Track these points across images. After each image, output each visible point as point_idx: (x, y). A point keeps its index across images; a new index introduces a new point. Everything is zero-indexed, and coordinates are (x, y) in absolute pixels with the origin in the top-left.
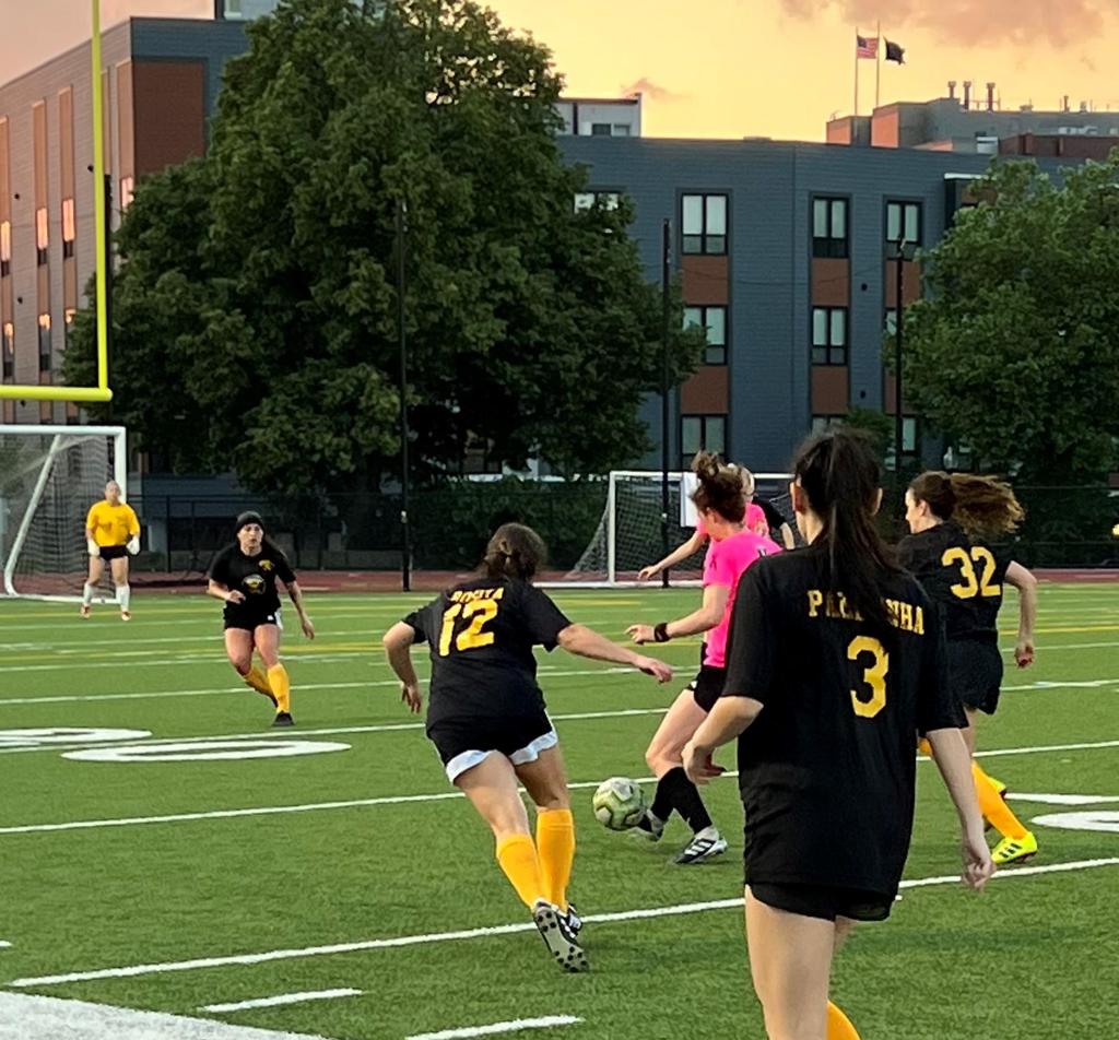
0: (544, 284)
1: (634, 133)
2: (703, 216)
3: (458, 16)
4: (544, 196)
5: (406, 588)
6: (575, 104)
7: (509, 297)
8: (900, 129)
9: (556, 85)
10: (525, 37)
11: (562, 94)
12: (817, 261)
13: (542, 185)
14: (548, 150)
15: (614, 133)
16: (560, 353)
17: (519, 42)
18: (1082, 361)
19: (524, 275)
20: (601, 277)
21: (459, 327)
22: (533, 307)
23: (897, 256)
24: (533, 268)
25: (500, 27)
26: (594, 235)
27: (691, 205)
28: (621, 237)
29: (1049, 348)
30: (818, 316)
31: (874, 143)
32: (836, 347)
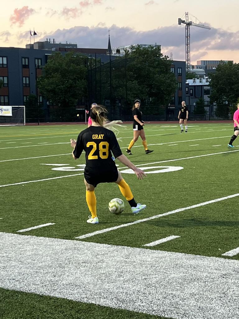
2: (3, 61)
8: (38, 46)
12: (23, 69)
18: (70, 86)
29: (64, 84)
30: (24, 78)
31: (34, 48)
32: (28, 84)
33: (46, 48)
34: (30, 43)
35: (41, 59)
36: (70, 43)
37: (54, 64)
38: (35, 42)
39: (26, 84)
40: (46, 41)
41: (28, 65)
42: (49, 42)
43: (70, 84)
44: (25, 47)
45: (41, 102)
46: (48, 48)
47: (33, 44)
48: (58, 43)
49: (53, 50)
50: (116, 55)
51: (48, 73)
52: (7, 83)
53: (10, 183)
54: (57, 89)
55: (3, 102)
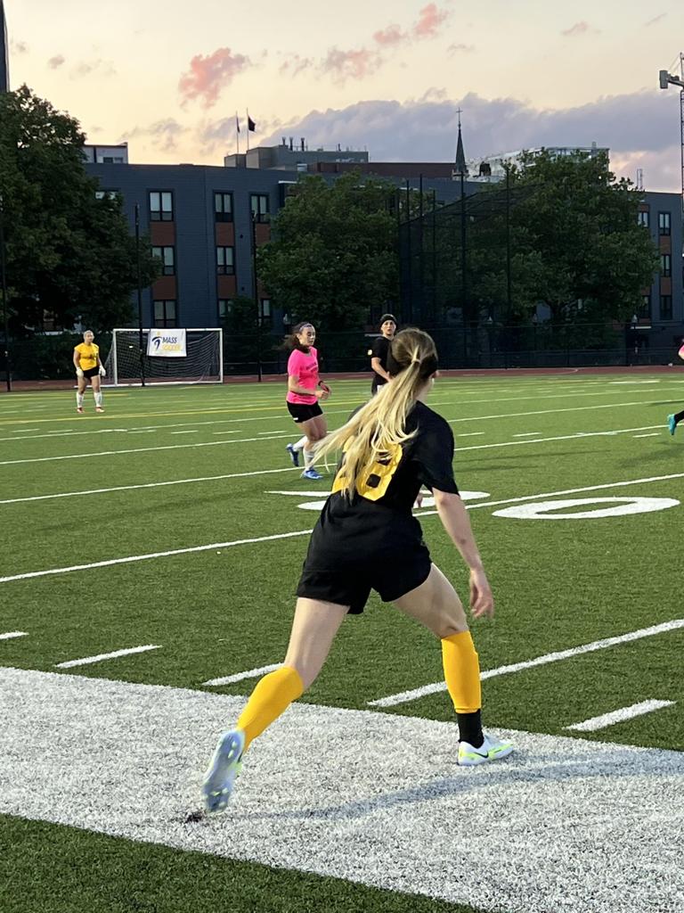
0: (80, 237)
1: (125, 162)
2: (161, 202)
3: (30, 104)
4: (79, 193)
5: (9, 390)
6: (95, 148)
7: (62, 243)
8: (260, 160)
9: (82, 138)
10: (64, 114)
11: (86, 143)
12: (217, 224)
13: (77, 187)
14: (79, 170)
15: (114, 162)
16: (90, 270)
17: (62, 116)
18: (348, 270)
19: (69, 232)
20: (108, 233)
21: (38, 258)
22: (75, 248)
23: (257, 220)
24: (73, 229)
25: (53, 109)
26: (104, 211)
27: (154, 197)
28: (118, 212)
29: (332, 264)
30: (220, 251)
31: (248, 166)
32: (229, 266)
33: (281, 166)
34: (236, 153)
35: (266, 196)
36: (348, 149)
37: (304, 208)
38: (251, 148)
39: (225, 266)
40: (282, 144)
41: (231, 214)
42: (289, 147)
43: (349, 265)
44: (223, 165)
45: (267, 317)
46: (287, 165)
47: (244, 156)
48: (315, 150)
49: (299, 169)
50: (479, 180)
51: (286, 234)
52: (171, 264)
53: (182, 546)
54: (313, 279)
55: (162, 318)
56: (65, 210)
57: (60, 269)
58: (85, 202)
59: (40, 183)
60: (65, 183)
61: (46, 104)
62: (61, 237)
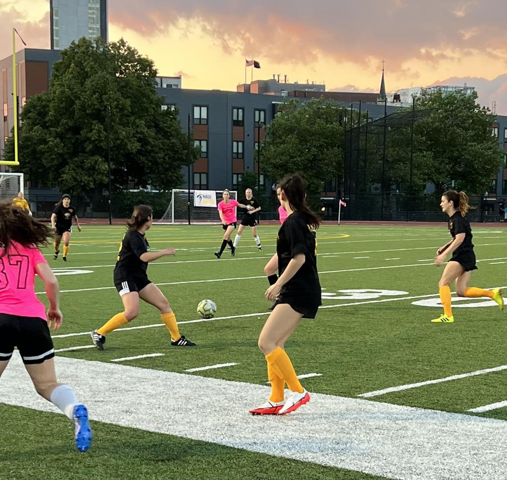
0: (152, 132)
1: (179, 87)
2: (200, 113)
3: (125, 51)
4: (152, 106)
5: (111, 224)
6: (161, 78)
7: (142, 136)
8: (259, 88)
9: (156, 72)
10: (146, 57)
11: (157, 75)
12: (234, 127)
13: (152, 102)
14: (153, 92)
15: (173, 87)
16: (157, 153)
17: (144, 59)
18: (313, 159)
19: (146, 130)
20: (169, 130)
21: (126, 145)
22: (149, 139)
23: (258, 126)
24: (149, 127)
25: (138, 54)
26: (167, 118)
27: (197, 109)
28: (175, 119)
29: (303, 155)
30: (235, 144)
31: (251, 92)
32: (240, 153)
33: (271, 92)
34: (245, 83)
35: (264, 111)
36: (313, 82)
37: (287, 120)
38: (254, 80)
39: (238, 153)
40: (273, 78)
41: (243, 121)
42: (277, 81)
43: (313, 155)
44: (236, 91)
45: (261, 185)
46: (275, 92)
47: (250, 85)
48: (293, 83)
49: (283, 94)
50: (394, 105)
51: (276, 135)
52: (205, 151)
54: (291, 163)
55: (199, 183)
56: (144, 116)
57: (139, 152)
58: (156, 111)
59: (129, 99)
60: (145, 100)
61: (135, 50)
62: (142, 133)
